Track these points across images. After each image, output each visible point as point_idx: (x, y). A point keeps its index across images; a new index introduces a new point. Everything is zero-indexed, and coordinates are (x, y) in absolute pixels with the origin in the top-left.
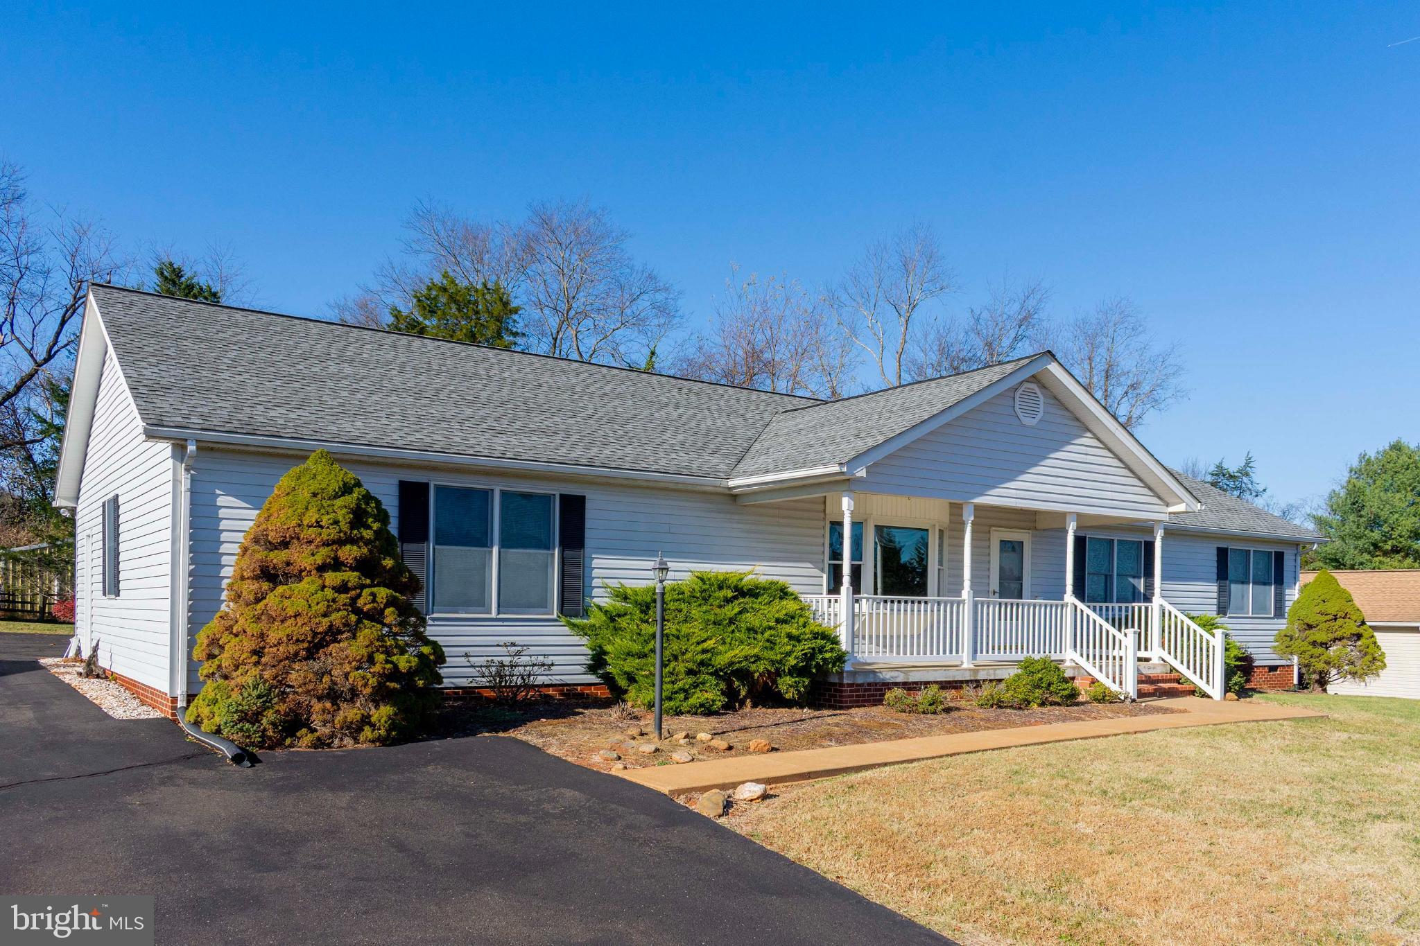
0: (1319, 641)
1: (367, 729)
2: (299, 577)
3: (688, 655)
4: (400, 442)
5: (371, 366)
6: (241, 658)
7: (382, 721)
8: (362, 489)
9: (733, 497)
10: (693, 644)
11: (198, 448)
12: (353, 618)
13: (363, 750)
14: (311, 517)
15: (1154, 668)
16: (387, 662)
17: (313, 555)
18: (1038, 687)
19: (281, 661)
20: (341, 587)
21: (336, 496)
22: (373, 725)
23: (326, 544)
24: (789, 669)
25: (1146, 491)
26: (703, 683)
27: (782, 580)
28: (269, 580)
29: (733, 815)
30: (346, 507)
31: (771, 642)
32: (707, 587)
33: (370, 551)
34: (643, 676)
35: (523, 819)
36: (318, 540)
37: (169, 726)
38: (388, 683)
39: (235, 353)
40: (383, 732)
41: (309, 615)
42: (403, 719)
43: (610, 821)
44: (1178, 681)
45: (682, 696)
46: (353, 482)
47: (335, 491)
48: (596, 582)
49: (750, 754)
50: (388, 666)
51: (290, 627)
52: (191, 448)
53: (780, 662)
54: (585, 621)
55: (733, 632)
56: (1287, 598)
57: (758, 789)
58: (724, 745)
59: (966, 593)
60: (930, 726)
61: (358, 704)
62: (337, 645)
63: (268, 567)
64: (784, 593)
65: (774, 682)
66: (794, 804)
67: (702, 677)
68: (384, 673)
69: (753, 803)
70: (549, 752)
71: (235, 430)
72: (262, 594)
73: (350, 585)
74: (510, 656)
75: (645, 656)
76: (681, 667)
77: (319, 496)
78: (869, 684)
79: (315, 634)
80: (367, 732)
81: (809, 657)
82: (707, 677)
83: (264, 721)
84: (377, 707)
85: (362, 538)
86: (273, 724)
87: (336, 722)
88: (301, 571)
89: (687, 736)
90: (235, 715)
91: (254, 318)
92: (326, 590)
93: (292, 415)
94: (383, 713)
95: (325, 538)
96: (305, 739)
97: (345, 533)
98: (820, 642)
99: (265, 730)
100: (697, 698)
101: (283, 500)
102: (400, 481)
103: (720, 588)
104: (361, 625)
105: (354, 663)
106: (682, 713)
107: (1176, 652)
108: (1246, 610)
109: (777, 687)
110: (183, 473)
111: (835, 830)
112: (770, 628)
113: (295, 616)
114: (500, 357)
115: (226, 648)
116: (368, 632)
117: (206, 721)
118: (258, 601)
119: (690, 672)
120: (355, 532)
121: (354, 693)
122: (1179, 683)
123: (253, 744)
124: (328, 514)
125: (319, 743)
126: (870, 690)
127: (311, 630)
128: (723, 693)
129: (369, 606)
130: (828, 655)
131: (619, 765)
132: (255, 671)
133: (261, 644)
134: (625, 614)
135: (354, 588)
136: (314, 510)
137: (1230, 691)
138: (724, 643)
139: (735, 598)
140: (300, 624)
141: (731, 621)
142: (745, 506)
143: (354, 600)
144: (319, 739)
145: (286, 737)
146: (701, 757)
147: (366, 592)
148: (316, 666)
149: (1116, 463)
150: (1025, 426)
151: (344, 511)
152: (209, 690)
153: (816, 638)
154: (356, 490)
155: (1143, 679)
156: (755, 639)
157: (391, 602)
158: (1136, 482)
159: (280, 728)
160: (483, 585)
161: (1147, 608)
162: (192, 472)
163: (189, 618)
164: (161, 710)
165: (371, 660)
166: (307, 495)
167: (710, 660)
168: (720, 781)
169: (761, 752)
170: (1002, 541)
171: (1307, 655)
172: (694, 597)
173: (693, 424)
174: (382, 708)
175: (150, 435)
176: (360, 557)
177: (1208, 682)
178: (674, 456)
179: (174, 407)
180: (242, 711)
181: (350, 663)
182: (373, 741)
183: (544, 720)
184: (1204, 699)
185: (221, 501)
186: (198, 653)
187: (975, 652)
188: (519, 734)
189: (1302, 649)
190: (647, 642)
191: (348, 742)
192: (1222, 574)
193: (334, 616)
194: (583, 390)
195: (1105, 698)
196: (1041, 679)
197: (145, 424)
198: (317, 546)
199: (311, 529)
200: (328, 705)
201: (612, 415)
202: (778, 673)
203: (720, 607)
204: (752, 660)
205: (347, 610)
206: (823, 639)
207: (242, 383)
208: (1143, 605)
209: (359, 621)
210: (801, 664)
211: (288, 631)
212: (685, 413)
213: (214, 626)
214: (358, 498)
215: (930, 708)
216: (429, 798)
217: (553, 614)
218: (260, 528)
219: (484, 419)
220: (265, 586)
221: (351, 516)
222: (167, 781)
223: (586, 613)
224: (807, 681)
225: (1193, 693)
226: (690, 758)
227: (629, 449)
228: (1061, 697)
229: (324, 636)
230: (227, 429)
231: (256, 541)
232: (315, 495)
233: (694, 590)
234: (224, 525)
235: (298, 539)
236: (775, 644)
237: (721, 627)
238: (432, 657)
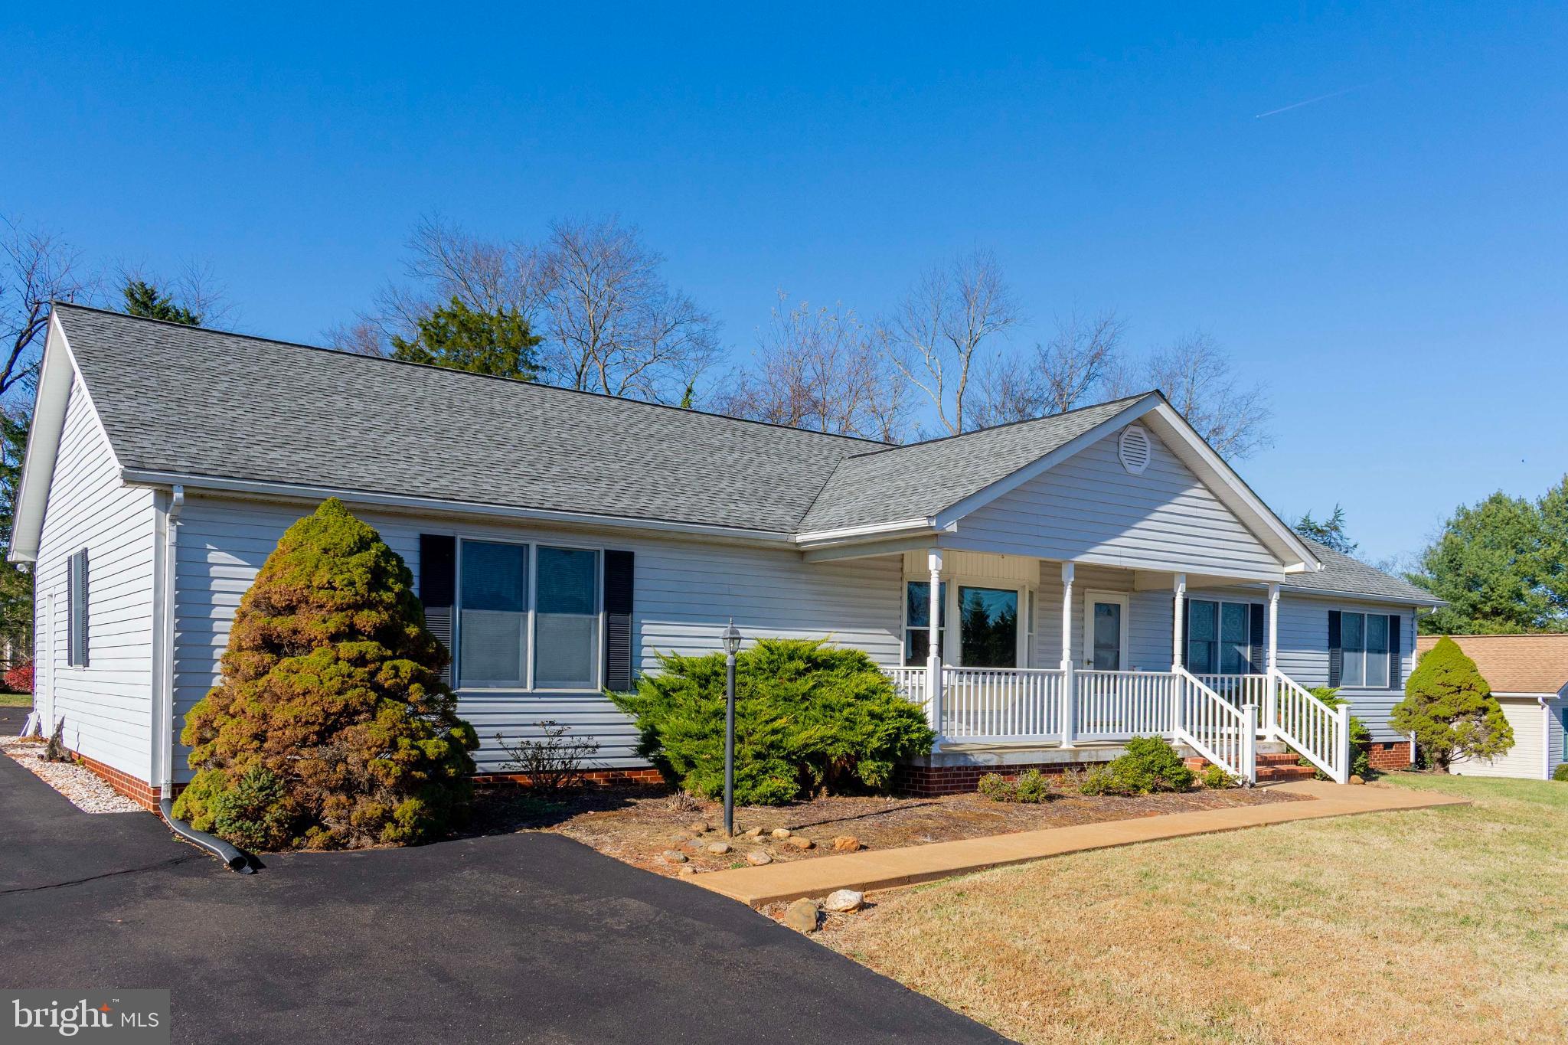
0: (1441, 716)
1: (389, 825)
2: (308, 648)
3: (756, 737)
4: (422, 489)
5: (385, 401)
6: (240, 744)
7: (407, 817)
8: (380, 545)
9: (801, 554)
10: (760, 724)
11: (186, 495)
12: (373, 696)
13: (384, 852)
14: (322, 577)
15: (1270, 747)
16: (413, 747)
17: (324, 621)
18: (1147, 770)
19: (288, 746)
20: (357, 659)
21: (351, 553)
22: (396, 822)
23: (340, 609)
24: (871, 752)
25: (1260, 549)
26: (773, 769)
27: (861, 649)
28: (272, 651)
29: (828, 930)
30: (363, 566)
31: (851, 721)
32: (776, 657)
33: (392, 617)
34: (704, 760)
35: (583, 937)
36: (331, 604)
37: (150, 822)
38: (414, 773)
39: (226, 385)
40: (407, 830)
41: (321, 692)
42: (430, 814)
43: (687, 940)
44: (1296, 762)
45: (750, 783)
46: (370, 536)
47: (349, 546)
48: (645, 652)
49: (836, 853)
50: (414, 752)
51: (297, 707)
52: (178, 495)
53: (861, 744)
54: (634, 696)
55: (807, 709)
56: (1404, 667)
57: (853, 898)
58: (804, 842)
59: (1065, 664)
60: (1035, 817)
61: (378, 797)
62: (353, 728)
63: (271, 635)
64: (862, 665)
65: (854, 766)
66: (897, 916)
67: (772, 762)
68: (409, 760)
69: (849, 913)
70: (603, 852)
71: (230, 474)
72: (264, 668)
73: (368, 656)
74: (548, 736)
75: (705, 737)
76: (748, 750)
77: (332, 553)
78: (959, 768)
79: (328, 715)
80: (389, 830)
81: (893, 739)
82: (778, 761)
83: (268, 818)
84: (401, 800)
85: (382, 601)
86: (277, 820)
87: (352, 818)
88: (310, 641)
89: (761, 833)
90: (233, 811)
91: (246, 344)
92: (340, 662)
93: (295, 457)
94: (407, 807)
95: (339, 601)
96: (316, 839)
97: (362, 596)
98: (906, 721)
99: (268, 828)
100: (767, 786)
101: (289, 557)
102: (422, 535)
103: (791, 658)
104: (382, 705)
105: (374, 749)
106: (750, 804)
107: (1294, 730)
108: (1359, 682)
109: (857, 772)
110: (168, 525)
111: (950, 947)
112: (849, 705)
113: (304, 694)
114: (531, 392)
115: (222, 731)
116: (390, 712)
117: (196, 818)
118: (259, 675)
119: (758, 756)
120: (374, 595)
121: (373, 784)
122: (1296, 764)
123: (252, 845)
124: (341, 573)
125: (333, 844)
126: (960, 775)
127: (323, 710)
128: (796, 780)
129: (390, 682)
130: (915, 736)
131: (687, 869)
132: (256, 759)
133: (263, 727)
134: (681, 688)
135: (373, 661)
136: (325, 568)
137: (1354, 774)
138: (796, 722)
139: (808, 670)
140: (309, 703)
141: (805, 697)
142: (814, 564)
143: (373, 674)
144: (332, 838)
145: (294, 837)
146: (780, 857)
147: (387, 664)
148: (329, 752)
149: (1228, 516)
150: (1129, 475)
151: (361, 570)
152: (200, 779)
153: (901, 716)
154: (374, 545)
155: (1262, 761)
156: (831, 717)
157: (416, 677)
158: (1249, 538)
159: (286, 826)
160: (517, 655)
161: (1260, 681)
162: (178, 523)
163: (175, 694)
164: (141, 802)
165: (394, 746)
166: (316, 550)
167: (781, 741)
168: (809, 889)
169: (846, 850)
170: (1097, 604)
171: (1428, 731)
172: (760, 669)
173: (750, 471)
174: (406, 801)
175: (129, 480)
176: (381, 624)
177: (1330, 763)
178: (732, 506)
179: (157, 447)
180: (240, 807)
181: (369, 749)
182: (395, 841)
183: (592, 813)
184: (1326, 783)
185: (212, 557)
186: (186, 737)
187: (1075, 730)
188: (564, 830)
189: (1423, 724)
190: (707, 721)
191: (367, 841)
192: (1334, 642)
193: (349, 694)
194: (627, 432)
195: (1220, 782)
196: (1152, 762)
197: (123, 467)
198: (330, 612)
199: (322, 592)
200: (343, 798)
201: (660, 460)
202: (858, 757)
203: (790, 680)
204: (829, 742)
205: (365, 687)
206: (909, 717)
207: (234, 420)
208: (1256, 677)
209: (379, 700)
210: (885, 746)
211: (296, 711)
212: (741, 458)
213: (206, 705)
214: (377, 555)
215: (1031, 796)
216: (468, 911)
217: (597, 688)
218: (263, 590)
219: (515, 464)
220: (268, 658)
221: (369, 576)
222: (154, 892)
223: (634, 687)
224: (891, 766)
225: (1313, 775)
226: (769, 859)
227: (681, 499)
228: (1175, 782)
229: (339, 717)
230: (221, 473)
231: (256, 604)
232: (326, 551)
233: (760, 661)
234: (215, 585)
235: (307, 602)
236: (855, 723)
237: (793, 704)
238: (464, 741)
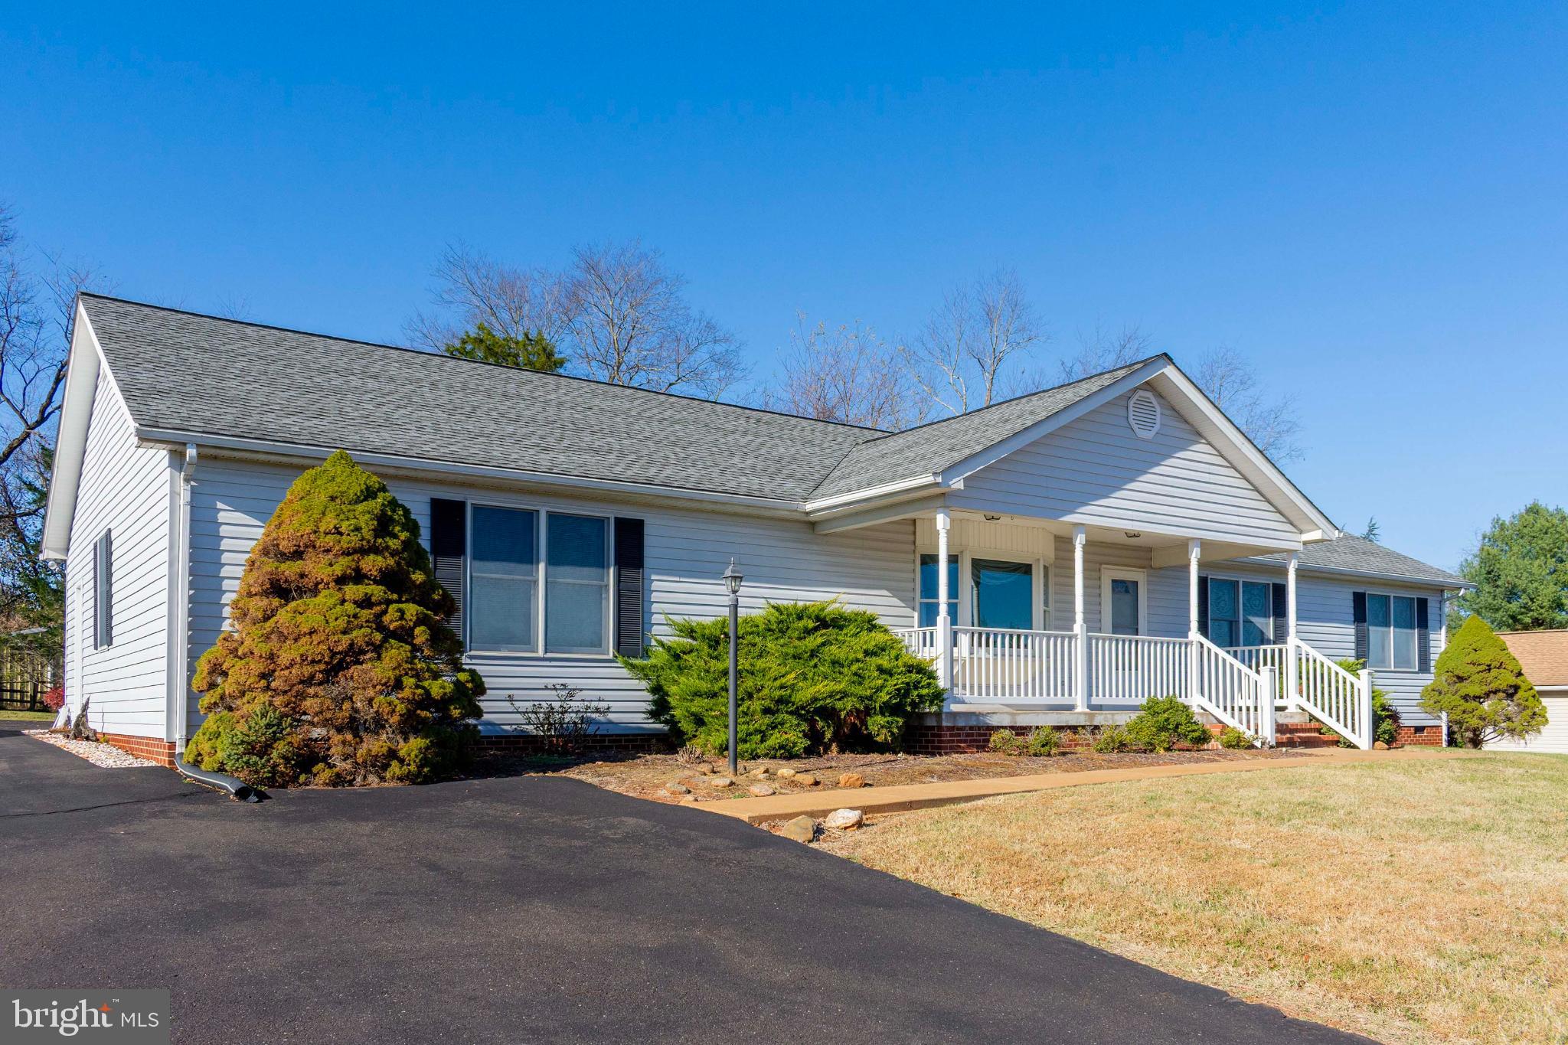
0: (1472, 695)
1: (394, 763)
2: (315, 591)
3: (766, 691)
4: (432, 453)
5: (399, 382)
6: (248, 683)
7: (413, 755)
8: (387, 494)
9: (811, 525)
10: (769, 680)
11: (199, 455)
12: (378, 637)
13: (388, 789)
14: (329, 522)
15: (1291, 717)
16: (417, 687)
17: (331, 565)
18: (1164, 729)
19: (294, 685)
20: (364, 601)
21: (358, 501)
22: (402, 761)
23: (347, 553)
24: (880, 707)
25: (1277, 517)
26: (782, 724)
27: (870, 610)
28: (280, 597)
29: (825, 841)
30: (369, 513)
31: (860, 676)
32: (785, 617)
33: (398, 564)
34: (713, 717)
35: (577, 843)
36: (337, 548)
37: (168, 773)
38: (419, 712)
39: (244, 364)
40: (413, 768)
41: (327, 632)
42: (437, 755)
43: (681, 845)
44: (1319, 731)
45: (759, 737)
46: (377, 486)
47: (356, 494)
48: (655, 619)
49: (841, 788)
50: (420, 691)
51: (304, 646)
52: (191, 452)
53: (870, 698)
54: (645, 662)
55: (815, 666)
56: (1432, 650)
57: (853, 816)
58: (808, 779)
59: (1079, 627)
60: (1045, 766)
61: (384, 737)
62: (359, 667)
63: (279, 580)
64: (870, 624)
65: (864, 723)
66: (895, 829)
67: (781, 717)
68: (414, 699)
69: (848, 830)
70: (607, 788)
71: (242, 434)
72: (272, 611)
73: (373, 599)
74: (561, 701)
75: (714, 695)
76: (756, 705)
77: (338, 501)
78: (971, 728)
79: (333, 654)
80: (395, 768)
81: (904, 692)
82: (786, 717)
83: (275, 754)
84: (406, 740)
85: (387, 547)
86: (285, 758)
87: (358, 755)
88: (317, 584)
89: (766, 771)
90: (240, 747)
91: (267, 333)
92: (346, 604)
93: (307, 423)
94: (413, 746)
95: (345, 546)
96: (322, 775)
97: (368, 542)
98: (914, 676)
99: (275, 766)
100: (775, 739)
101: (297, 506)
102: (432, 499)
103: (800, 618)
104: (387, 645)
105: (378, 687)
106: (759, 757)
107: (1316, 700)
108: (1387, 664)
109: (867, 729)
110: (182, 484)
111: (946, 850)
112: (858, 660)
113: (311, 633)
114: (545, 381)
115: (230, 673)
116: (396, 652)
117: (206, 759)
118: (266, 619)
119: (767, 711)
120: (380, 540)
121: (379, 724)
122: (1321, 734)
123: (262, 782)
124: (348, 520)
125: (338, 780)
126: (972, 735)
127: (329, 648)
128: (805, 736)
129: (395, 624)
130: (924, 692)
131: (690, 797)
132: (264, 698)
133: (271, 667)
134: (691, 651)
135: (379, 603)
136: (331, 515)
137: (1378, 740)
138: (805, 679)
139: (816, 629)
140: (315, 643)
141: (813, 654)
142: (826, 535)
143: (379, 616)
144: (338, 775)
145: (301, 773)
146: (783, 791)
147: (393, 607)
148: (335, 690)
149: (1244, 484)
150: (1138, 439)
151: (367, 516)
152: (210, 723)
153: (910, 672)
154: (381, 495)
155: (1281, 729)
156: (840, 673)
157: (421, 621)
158: (1266, 506)
159: (293, 762)
160: (528, 619)
161: (1281, 651)
162: (193, 483)
163: (189, 637)
164: (157, 760)
165: (398, 685)
166: (323, 498)
167: (790, 696)
168: (809, 809)
169: (852, 786)
170: (1114, 581)
171: (1459, 711)
172: (770, 630)
173: (763, 451)
174: (412, 740)
175: (144, 438)
176: (386, 568)
177: (1353, 730)
178: (744, 479)
179: (172, 410)
180: (249, 744)
181: (374, 687)
182: (401, 779)
183: (600, 763)
184: (1349, 749)
185: (222, 517)
186: (199, 682)
187: (1090, 695)
188: (573, 774)
189: (1453, 704)
190: (716, 680)
191: (373, 779)
192: (1360, 616)
193: (355, 633)
194: (639, 414)
195: (1238, 744)
196: (1167, 720)
197: (137, 425)
198: (336, 556)
199: (329, 536)
200: (349, 737)
201: (673, 439)
202: (868, 712)
203: (800, 639)
204: (838, 697)
205: (370, 627)
206: (918, 672)
207: (249, 392)
208: (1276, 647)
209: (385, 640)
210: (894, 701)
211: (302, 650)
212: (753, 441)
213: (216, 651)
214: (383, 505)
215: (1043, 750)
216: (467, 826)
217: (608, 654)
218: (271, 538)
219: (525, 436)
220: (276, 602)
221: (376, 523)
222: (163, 813)
223: (646, 654)
224: (901, 721)
225: (1336, 743)
226: (771, 791)
227: (691, 471)
228: (1191, 740)
229: (345, 657)
230: (233, 433)
231: (265, 552)
232: (333, 498)
233: (769, 621)
234: (225, 544)
235: (314, 547)
236: (863, 678)
237: (802, 661)
238: (470, 685)
